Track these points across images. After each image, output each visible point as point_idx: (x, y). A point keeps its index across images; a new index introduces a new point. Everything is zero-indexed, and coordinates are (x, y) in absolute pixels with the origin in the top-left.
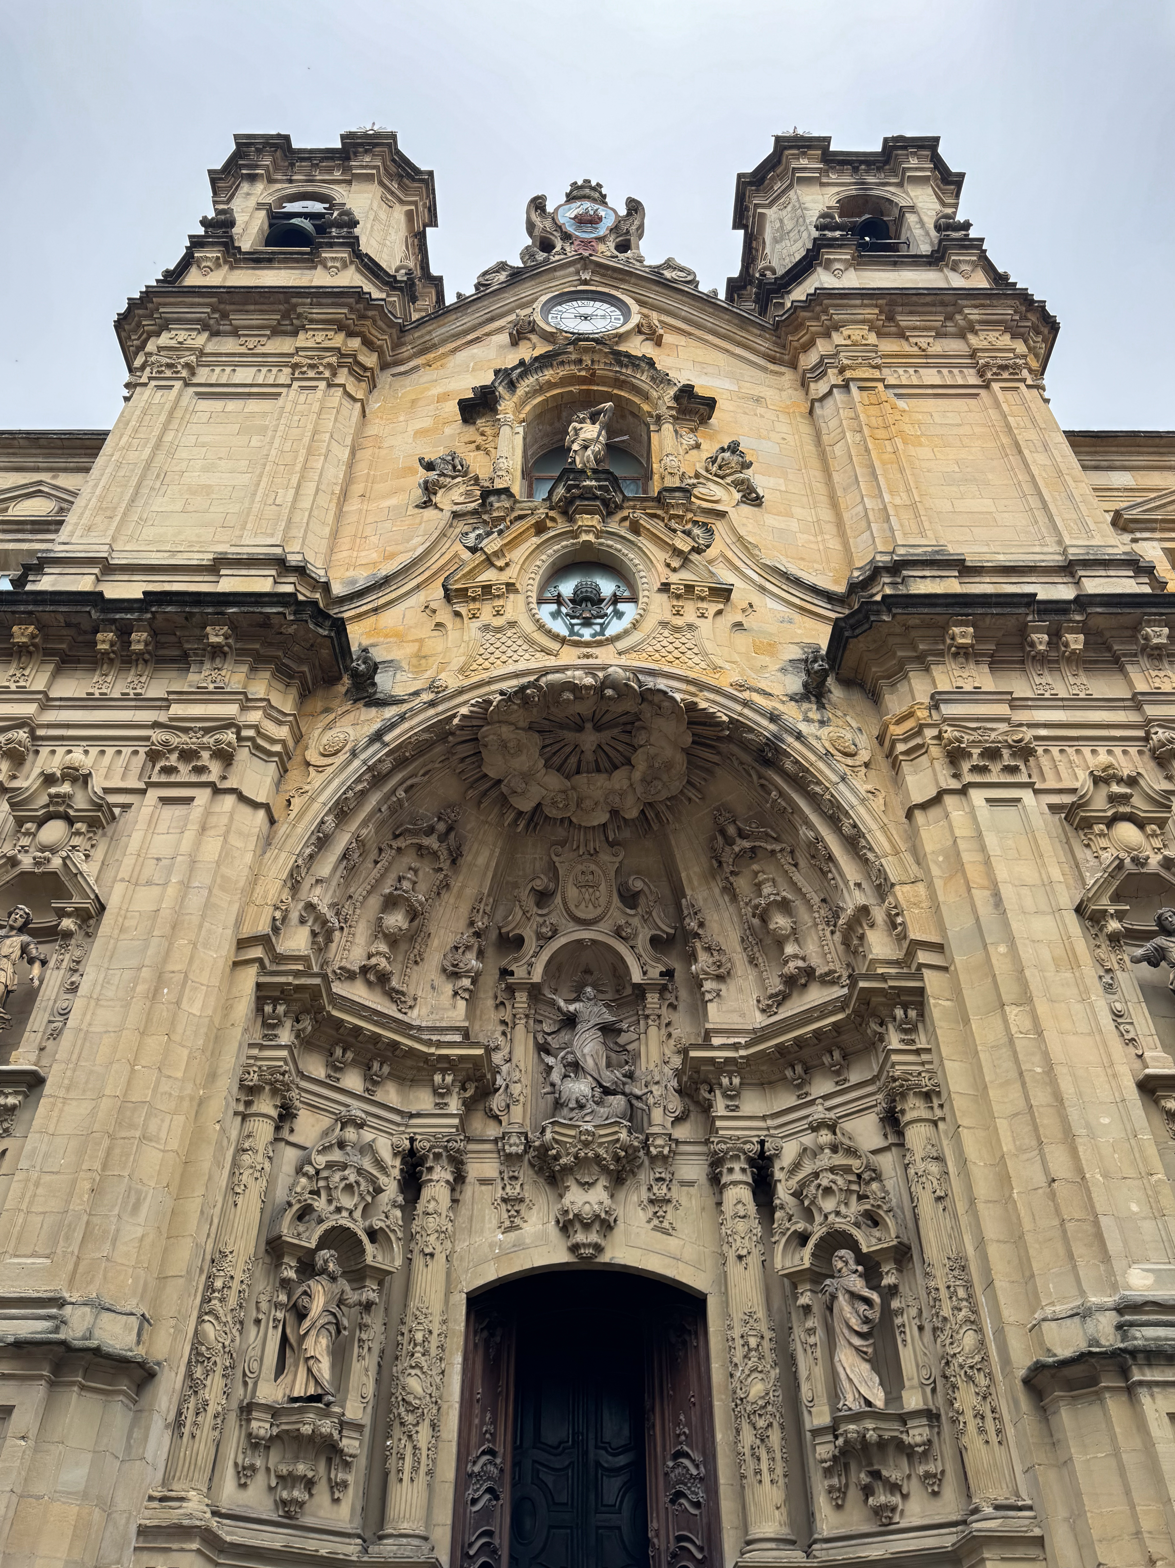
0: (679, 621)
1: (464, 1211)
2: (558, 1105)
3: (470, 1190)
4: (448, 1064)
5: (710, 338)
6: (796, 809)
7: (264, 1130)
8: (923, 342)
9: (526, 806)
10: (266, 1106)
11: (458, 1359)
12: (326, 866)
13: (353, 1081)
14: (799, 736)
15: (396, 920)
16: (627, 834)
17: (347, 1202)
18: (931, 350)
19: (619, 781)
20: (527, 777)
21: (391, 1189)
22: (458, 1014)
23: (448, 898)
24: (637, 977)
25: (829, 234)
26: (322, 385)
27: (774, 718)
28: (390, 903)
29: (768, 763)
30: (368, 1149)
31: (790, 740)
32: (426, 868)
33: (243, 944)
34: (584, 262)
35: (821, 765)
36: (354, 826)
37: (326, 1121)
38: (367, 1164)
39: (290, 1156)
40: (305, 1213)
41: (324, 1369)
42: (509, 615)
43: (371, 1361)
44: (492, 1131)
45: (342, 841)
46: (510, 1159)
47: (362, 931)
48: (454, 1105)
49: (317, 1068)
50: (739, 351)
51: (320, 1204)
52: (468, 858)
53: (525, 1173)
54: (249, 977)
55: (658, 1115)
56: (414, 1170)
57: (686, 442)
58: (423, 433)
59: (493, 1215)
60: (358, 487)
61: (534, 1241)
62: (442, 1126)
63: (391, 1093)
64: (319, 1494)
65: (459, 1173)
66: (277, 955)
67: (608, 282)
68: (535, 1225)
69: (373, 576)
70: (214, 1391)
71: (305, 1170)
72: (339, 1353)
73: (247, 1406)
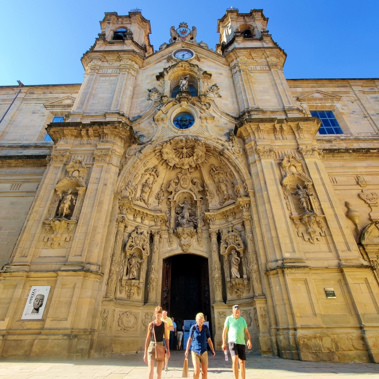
0: (203, 125)
1: (162, 244)
3: (162, 240)
4: (158, 217)
5: (211, 60)
6: (227, 164)
7: (121, 230)
8: (257, 60)
9: (172, 165)
10: (122, 226)
11: (161, 271)
13: (139, 220)
14: (228, 149)
16: (193, 170)
17: (138, 243)
18: (259, 62)
19: (191, 159)
20: (172, 159)
21: (147, 241)
22: (159, 207)
24: (195, 199)
25: (237, 34)
26: (126, 73)
27: (223, 146)
29: (221, 155)
30: (142, 233)
31: (226, 150)
33: (115, 195)
34: (183, 42)
35: (232, 155)
36: (136, 170)
37: (134, 228)
38: (142, 236)
39: (127, 234)
40: (130, 246)
41: (135, 273)
42: (167, 124)
43: (144, 272)
44: (167, 229)
45: (134, 173)
46: (170, 234)
48: (159, 225)
49: (131, 218)
50: (217, 62)
51: (133, 244)
52: (160, 176)
54: (117, 201)
55: (199, 225)
56: (152, 237)
57: (206, 84)
58: (148, 83)
59: (167, 245)
60: (135, 96)
61: (175, 249)
62: (157, 228)
63: (146, 222)
64: (135, 295)
65: (160, 237)
66: (122, 197)
67: (188, 47)
68: (175, 246)
69: (138, 116)
70: (114, 278)
71: (130, 237)
72: (138, 271)
73: (121, 280)
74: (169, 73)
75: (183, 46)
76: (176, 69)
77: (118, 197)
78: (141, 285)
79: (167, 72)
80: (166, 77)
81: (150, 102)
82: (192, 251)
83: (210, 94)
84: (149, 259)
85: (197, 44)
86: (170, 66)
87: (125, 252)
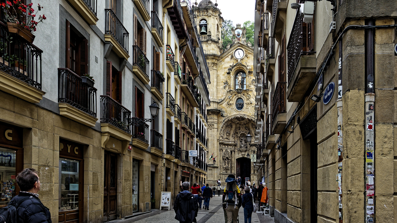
0: (247, 108)
1: (235, 154)
7: (221, 152)
10: (221, 151)
11: (236, 164)
12: (222, 132)
13: (226, 147)
15: (228, 134)
16: (245, 124)
17: (227, 155)
19: (244, 121)
20: (236, 121)
21: (230, 154)
22: (233, 140)
23: (232, 130)
26: (212, 70)
27: (254, 118)
28: (227, 133)
32: (229, 129)
33: (217, 140)
34: (239, 43)
36: (223, 128)
37: (225, 150)
38: (228, 153)
39: (223, 153)
40: (225, 157)
41: (227, 165)
42: (233, 107)
43: (230, 164)
44: (237, 149)
45: (223, 129)
47: (225, 135)
48: (234, 147)
49: (224, 146)
51: (226, 156)
52: (233, 127)
53: (239, 151)
54: (218, 143)
56: (231, 152)
57: (250, 78)
58: (223, 75)
59: (237, 154)
60: (218, 84)
61: (240, 156)
62: (233, 149)
63: (229, 147)
64: (228, 171)
65: (235, 152)
66: (220, 140)
67: (242, 45)
68: (240, 154)
69: (221, 99)
70: (221, 167)
71: (224, 154)
72: (228, 164)
73: (223, 168)
74: (232, 71)
75: (239, 46)
76: (235, 67)
77: (219, 141)
78: (229, 169)
79: (232, 70)
80: (231, 74)
81: (225, 90)
82: (245, 157)
83: (252, 86)
84: (231, 160)
85: (246, 44)
86: (233, 65)
87: (223, 159)
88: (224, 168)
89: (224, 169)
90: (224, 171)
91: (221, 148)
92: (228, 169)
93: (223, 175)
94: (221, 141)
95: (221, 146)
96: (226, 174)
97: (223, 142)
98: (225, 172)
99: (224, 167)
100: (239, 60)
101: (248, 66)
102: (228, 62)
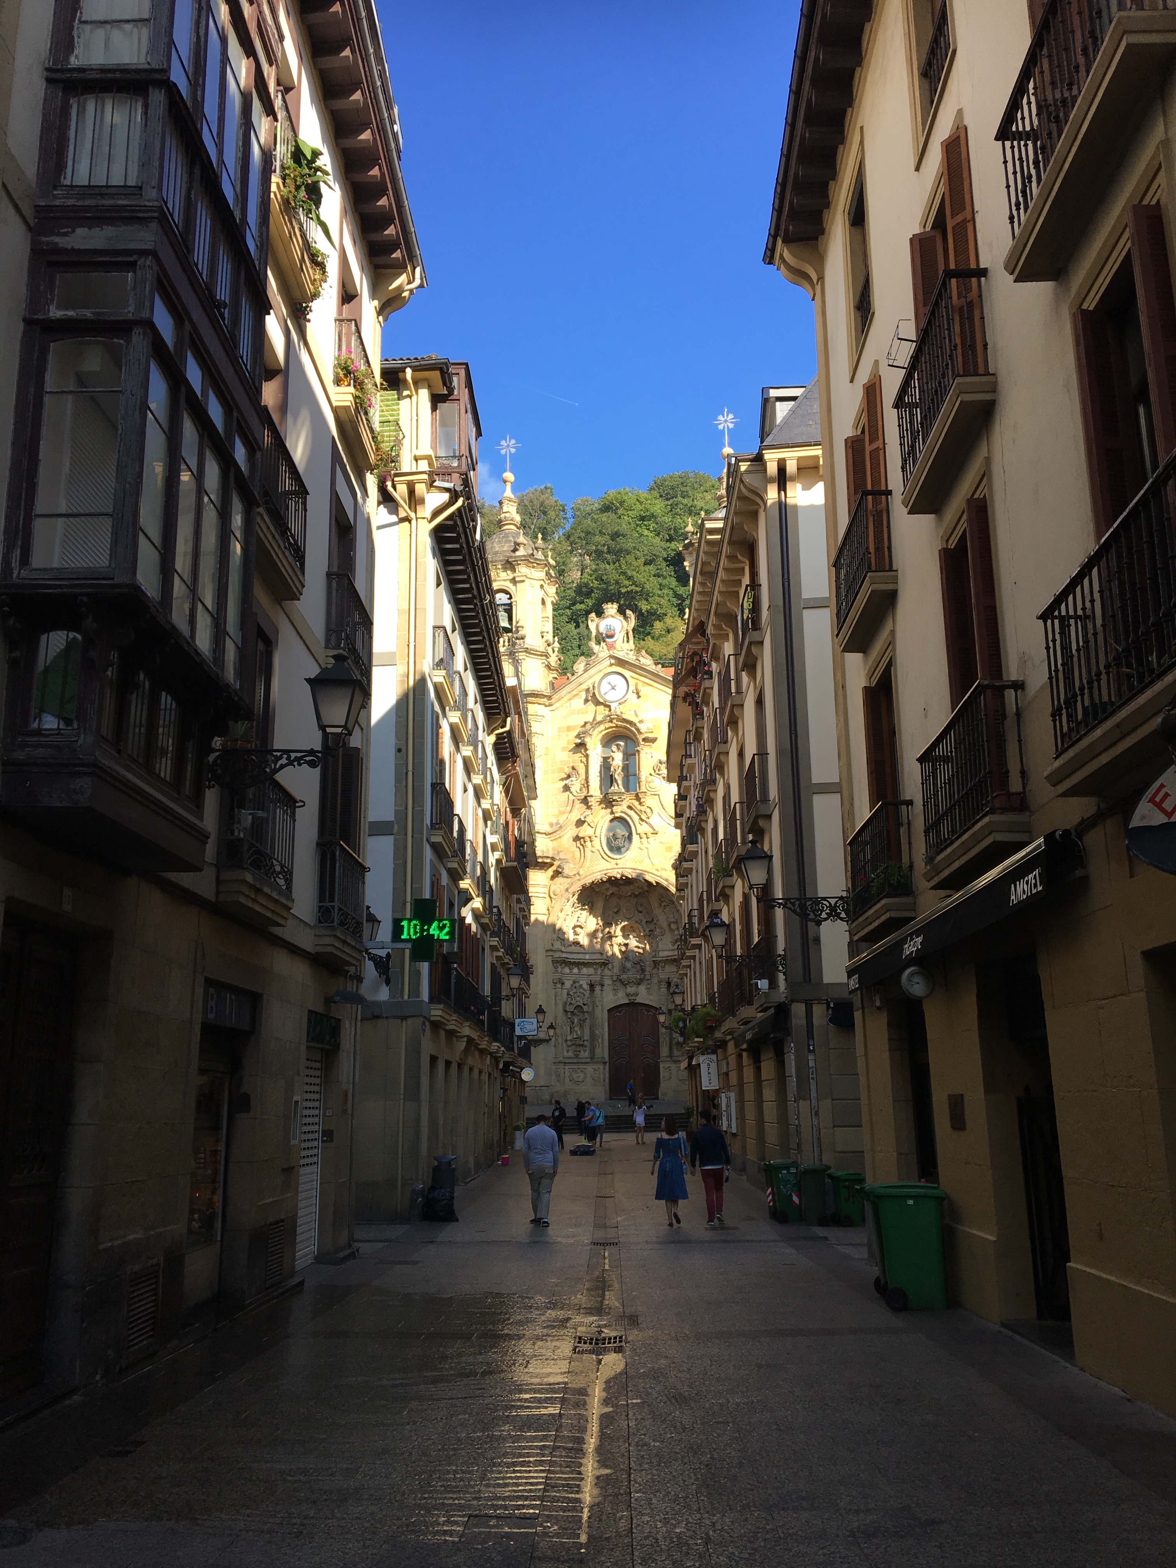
0: (643, 847)
1: (604, 993)
2: (624, 968)
3: (605, 988)
4: (597, 964)
5: (660, 686)
9: (609, 893)
10: (559, 986)
11: (606, 1024)
13: (576, 970)
14: (673, 885)
15: (579, 930)
17: (578, 999)
19: (631, 887)
20: (607, 889)
21: (587, 993)
22: (597, 948)
23: (592, 916)
27: (667, 880)
28: (577, 926)
29: (666, 891)
30: (581, 986)
32: (585, 912)
33: (547, 951)
34: (611, 657)
37: (571, 982)
38: (581, 990)
41: (579, 1032)
42: (597, 847)
43: (588, 1027)
44: (609, 973)
46: (614, 981)
47: (571, 933)
48: (599, 971)
49: (567, 970)
52: (595, 906)
53: (618, 983)
54: (550, 959)
55: (648, 969)
56: (592, 986)
57: (648, 756)
58: (564, 749)
59: (610, 993)
61: (621, 998)
62: (596, 978)
63: (585, 971)
64: (582, 1053)
65: (602, 985)
66: (554, 951)
67: (621, 662)
68: (621, 994)
69: (557, 823)
70: (560, 1040)
71: (568, 994)
72: (581, 1027)
73: (566, 1041)
74: (593, 737)
75: (611, 665)
76: (602, 727)
77: (551, 953)
78: (585, 1043)
79: (590, 735)
80: (590, 746)
81: (570, 796)
82: (639, 1000)
83: (655, 780)
84: (592, 1014)
85: (635, 658)
86: (594, 719)
87: (565, 1011)
88: (569, 1043)
89: (568, 1046)
90: (568, 1051)
91: (558, 976)
92: (583, 1045)
93: (567, 1067)
94: (557, 955)
95: (559, 969)
96: (575, 1060)
97: (564, 955)
98: (571, 1054)
99: (569, 1038)
100: (613, 706)
101: (641, 722)
102: (580, 712)
